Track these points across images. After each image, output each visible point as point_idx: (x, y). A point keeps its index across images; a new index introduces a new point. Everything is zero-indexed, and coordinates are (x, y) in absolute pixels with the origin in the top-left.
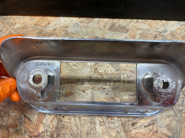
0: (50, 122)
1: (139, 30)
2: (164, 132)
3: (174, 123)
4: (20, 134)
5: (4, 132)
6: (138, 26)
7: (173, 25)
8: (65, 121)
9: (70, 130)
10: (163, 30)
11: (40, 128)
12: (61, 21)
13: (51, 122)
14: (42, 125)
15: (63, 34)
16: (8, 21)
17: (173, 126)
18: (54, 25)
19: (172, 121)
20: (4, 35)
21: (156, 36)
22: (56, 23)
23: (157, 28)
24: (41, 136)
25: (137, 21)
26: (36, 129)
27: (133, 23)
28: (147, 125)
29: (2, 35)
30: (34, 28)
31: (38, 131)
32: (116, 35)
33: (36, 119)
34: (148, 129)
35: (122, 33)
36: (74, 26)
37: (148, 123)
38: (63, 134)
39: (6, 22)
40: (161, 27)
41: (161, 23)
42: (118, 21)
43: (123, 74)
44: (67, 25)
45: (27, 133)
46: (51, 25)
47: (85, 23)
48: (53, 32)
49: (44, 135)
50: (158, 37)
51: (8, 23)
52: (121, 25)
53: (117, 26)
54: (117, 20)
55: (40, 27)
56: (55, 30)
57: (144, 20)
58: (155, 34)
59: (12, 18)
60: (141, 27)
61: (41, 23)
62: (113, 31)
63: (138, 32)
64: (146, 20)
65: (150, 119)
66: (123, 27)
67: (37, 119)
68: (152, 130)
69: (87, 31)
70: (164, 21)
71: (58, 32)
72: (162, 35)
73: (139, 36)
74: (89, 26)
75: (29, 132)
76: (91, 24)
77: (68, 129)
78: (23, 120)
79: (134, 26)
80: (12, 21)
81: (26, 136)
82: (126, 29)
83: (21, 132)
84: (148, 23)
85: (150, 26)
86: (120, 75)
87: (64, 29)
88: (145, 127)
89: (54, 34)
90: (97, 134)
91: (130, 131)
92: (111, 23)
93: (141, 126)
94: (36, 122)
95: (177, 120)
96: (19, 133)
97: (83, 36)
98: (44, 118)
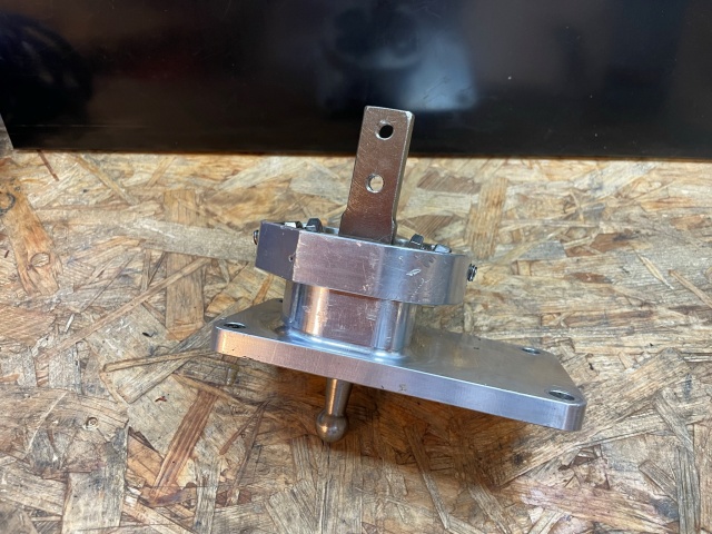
0: (218, 452)
1: (514, 185)
2: (633, 486)
3: (668, 455)
4: (106, 491)
5: (51, 486)
6: (511, 175)
7: (620, 171)
8: (272, 447)
9: (290, 480)
10: (589, 185)
11: (184, 473)
12: (273, 167)
13: (224, 451)
14: (190, 461)
15: (276, 198)
16: (111, 168)
17: (665, 465)
18: (251, 176)
19: (658, 450)
20: (93, 202)
21: (568, 199)
22: (255, 170)
23: (569, 180)
24: (184, 499)
25: (505, 164)
26: (169, 475)
27: (492, 169)
28: (567, 464)
29: (88, 201)
30: (187, 184)
31: (175, 481)
32: (442, 198)
33: (172, 442)
34: (575, 475)
35: (460, 194)
37: (573, 457)
38: (264, 493)
39: (104, 170)
40: (584, 176)
41: (581, 167)
42: (446, 164)
43: (469, 303)
45: (134, 490)
46: (242, 175)
47: (346, 170)
48: (246, 193)
49: (193, 496)
50: (576, 201)
51: (108, 173)
53: (442, 175)
55: (207, 183)
57: (526, 162)
58: (567, 193)
59: (126, 160)
60: (519, 179)
61: (210, 171)
62: (432, 189)
63: (511, 191)
65: (578, 443)
66: (466, 180)
67: (175, 444)
68: (588, 481)
70: (591, 164)
71: (261, 193)
72: (587, 197)
73: (516, 202)
75: (141, 485)
77: (283, 475)
78: (125, 444)
79: (498, 177)
80: (123, 166)
81: (129, 499)
82: (473, 183)
83: (112, 487)
84: (541, 168)
85: (547, 175)
86: (463, 307)
87: (281, 185)
88: (563, 468)
89: (249, 199)
90: (388, 493)
91: (508, 484)
92: (423, 170)
93: (548, 465)
94: (170, 452)
95: (677, 447)
96: (104, 488)
97: (338, 203)
98: (198, 439)
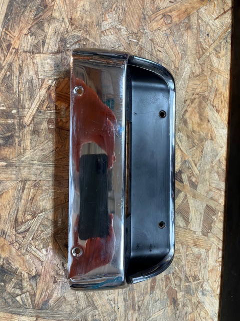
36: (213, 150)
44: (215, 140)
52: (214, 224)
54: (222, 218)
56: (207, 122)
64: (221, 264)
69: (206, 172)
74: (213, 175)
76: (217, 177)
